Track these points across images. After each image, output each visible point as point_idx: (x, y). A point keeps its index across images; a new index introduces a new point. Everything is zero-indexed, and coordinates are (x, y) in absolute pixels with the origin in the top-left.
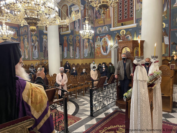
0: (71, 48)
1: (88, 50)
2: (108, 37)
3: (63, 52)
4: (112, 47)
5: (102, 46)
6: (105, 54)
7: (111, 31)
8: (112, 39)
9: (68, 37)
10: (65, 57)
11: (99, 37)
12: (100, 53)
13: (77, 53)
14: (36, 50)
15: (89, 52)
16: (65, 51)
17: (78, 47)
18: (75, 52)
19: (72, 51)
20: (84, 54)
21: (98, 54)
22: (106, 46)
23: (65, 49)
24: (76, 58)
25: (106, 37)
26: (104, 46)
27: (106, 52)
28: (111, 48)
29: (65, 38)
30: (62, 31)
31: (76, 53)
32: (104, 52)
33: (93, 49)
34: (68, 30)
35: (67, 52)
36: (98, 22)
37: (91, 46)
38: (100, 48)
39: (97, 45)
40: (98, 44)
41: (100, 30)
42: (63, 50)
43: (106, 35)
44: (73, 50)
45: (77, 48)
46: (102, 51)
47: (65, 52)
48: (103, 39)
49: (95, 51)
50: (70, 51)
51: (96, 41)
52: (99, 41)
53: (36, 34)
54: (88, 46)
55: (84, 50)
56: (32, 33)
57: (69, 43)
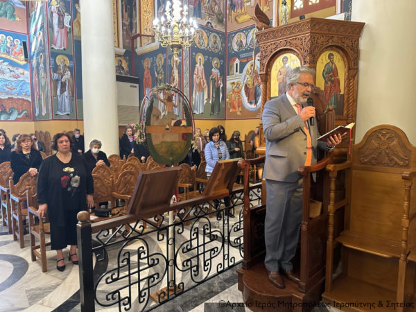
1: (206, 97)
5: (246, 85)
9: (153, 59)
11: (237, 61)
12: (240, 104)
14: (66, 93)
15: (208, 103)
21: (234, 108)
22: (256, 84)
26: (250, 87)
27: (256, 103)
29: (147, 64)
30: (141, 46)
32: (251, 103)
33: (221, 96)
34: (154, 41)
36: (236, 20)
37: (214, 85)
38: (241, 90)
39: (233, 83)
40: (235, 81)
49: (227, 100)
51: (230, 73)
52: (237, 71)
53: (64, 49)
54: (206, 85)
55: (194, 96)
56: (53, 48)
57: (156, 76)
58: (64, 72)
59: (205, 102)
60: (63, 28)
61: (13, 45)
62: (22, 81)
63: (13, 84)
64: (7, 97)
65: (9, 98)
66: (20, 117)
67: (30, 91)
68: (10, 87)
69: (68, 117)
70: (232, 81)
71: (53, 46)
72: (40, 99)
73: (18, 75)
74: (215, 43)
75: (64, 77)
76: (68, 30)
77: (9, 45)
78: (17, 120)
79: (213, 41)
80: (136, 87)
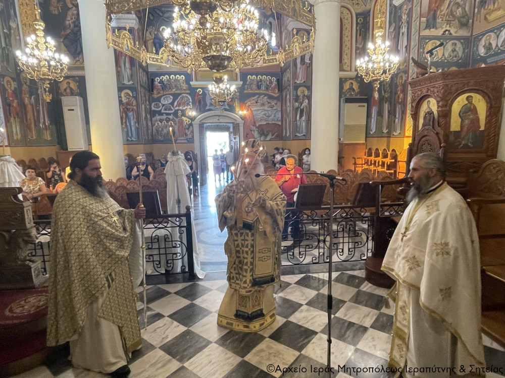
10: (371, 133)
13: (397, 120)
14: (303, 118)
16: (373, 116)
17: (399, 103)
18: (393, 117)
19: (387, 117)
23: (374, 111)
24: (395, 133)
31: (395, 121)
35: (377, 119)
36: (486, 18)
41: (490, 44)
44: (389, 112)
45: (398, 108)
47: (373, 120)
50: (382, 116)
53: (304, 82)
56: (296, 83)
57: (383, 94)
58: (303, 101)
60: (304, 64)
61: (271, 82)
62: (275, 109)
63: (270, 112)
64: (265, 123)
65: (267, 123)
66: (273, 137)
67: (280, 117)
68: (267, 115)
69: (304, 138)
71: (296, 81)
72: (286, 123)
73: (273, 105)
74: (454, 51)
75: (302, 105)
76: (308, 65)
77: (268, 83)
78: (271, 140)
79: (450, 50)
80: (364, 106)
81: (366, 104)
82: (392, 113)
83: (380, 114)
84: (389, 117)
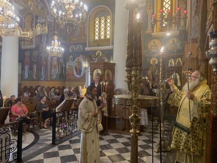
0: (35, 67)
1: (57, 71)
2: (82, 57)
3: (23, 71)
4: (87, 69)
5: (75, 67)
6: (78, 76)
7: (86, 50)
8: (87, 60)
9: (31, 52)
10: (25, 78)
11: (71, 56)
12: (73, 75)
13: (42, 73)
15: (58, 74)
16: (26, 69)
17: (43, 66)
18: (40, 72)
19: (35, 71)
20: (51, 76)
21: (70, 76)
22: (80, 67)
23: (27, 68)
24: (41, 79)
25: (80, 56)
26: (78, 68)
27: (80, 75)
28: (85, 70)
29: (27, 54)
30: (24, 45)
31: (41, 74)
32: (78, 75)
33: (64, 70)
34: (33, 44)
35: (29, 72)
36: (71, 39)
37: (61, 66)
38: (73, 69)
39: (70, 65)
40: (71, 65)
41: (73, 49)
42: (23, 69)
43: (80, 55)
44: (37, 69)
45: (43, 68)
46: (75, 73)
47: (26, 72)
48: (76, 59)
49: (67, 72)
50: (33, 71)
51: (68, 61)
52: (71, 61)
54: (57, 65)
55: (52, 70)
57: (33, 60)
59: (57, 73)
70: (69, 65)
80: (20, 64)
81: (21, 63)
82: (39, 70)
83: (31, 69)
84: (37, 71)
